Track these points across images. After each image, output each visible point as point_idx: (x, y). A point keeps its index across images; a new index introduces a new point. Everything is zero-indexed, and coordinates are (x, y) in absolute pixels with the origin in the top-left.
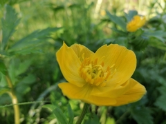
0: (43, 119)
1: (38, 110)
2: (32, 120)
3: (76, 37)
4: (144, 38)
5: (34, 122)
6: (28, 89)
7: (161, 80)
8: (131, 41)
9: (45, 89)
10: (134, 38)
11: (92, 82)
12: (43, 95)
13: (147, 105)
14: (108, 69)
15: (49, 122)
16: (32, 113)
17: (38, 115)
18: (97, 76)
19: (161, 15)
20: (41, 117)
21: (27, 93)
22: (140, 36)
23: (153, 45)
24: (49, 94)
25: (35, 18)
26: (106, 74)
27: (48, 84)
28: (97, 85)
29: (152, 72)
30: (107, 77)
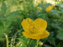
0: (16, 42)
1: (15, 39)
2: (12, 43)
3: (28, 11)
4: (52, 14)
5: (13, 43)
6: (11, 32)
7: (59, 28)
8: (47, 15)
9: (17, 31)
10: (48, 14)
11: (33, 31)
12: (16, 33)
13: (54, 37)
14: (38, 27)
15: (18, 43)
16: (12, 40)
17: (15, 40)
18: (35, 29)
19: (59, 4)
20: (16, 41)
21: (10, 33)
22: (50, 14)
23: (55, 16)
24: (18, 33)
25: (12, 4)
26: (37, 29)
27: (18, 29)
28: (35, 32)
29: (56, 24)
30: (38, 30)
